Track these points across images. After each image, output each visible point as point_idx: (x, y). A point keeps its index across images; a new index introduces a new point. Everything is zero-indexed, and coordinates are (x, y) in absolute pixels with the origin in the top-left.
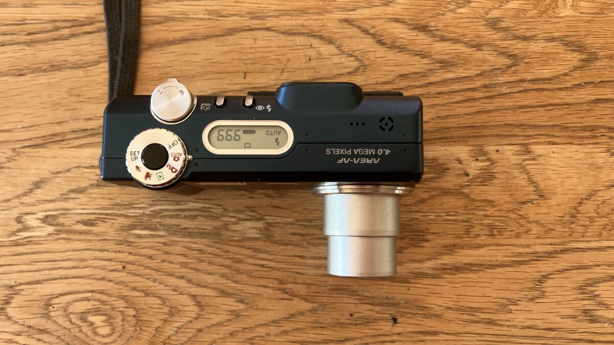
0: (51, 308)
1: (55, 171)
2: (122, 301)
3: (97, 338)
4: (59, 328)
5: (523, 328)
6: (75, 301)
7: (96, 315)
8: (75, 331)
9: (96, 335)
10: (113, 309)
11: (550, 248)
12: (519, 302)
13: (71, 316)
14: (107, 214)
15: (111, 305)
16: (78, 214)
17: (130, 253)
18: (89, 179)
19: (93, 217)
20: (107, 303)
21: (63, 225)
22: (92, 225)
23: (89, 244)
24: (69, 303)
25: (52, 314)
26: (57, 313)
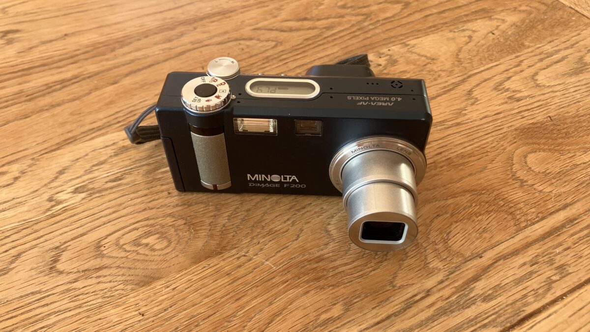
0: (102, 248)
1: (74, 159)
2: (168, 218)
3: (156, 253)
4: (116, 260)
5: (481, 119)
6: (123, 235)
7: (148, 237)
8: (132, 256)
9: (154, 252)
10: (163, 226)
11: (460, 78)
12: (466, 108)
13: (124, 247)
14: (131, 169)
15: (160, 225)
16: (105, 177)
17: (162, 185)
18: (107, 154)
19: (119, 175)
20: (155, 225)
21: (93, 189)
22: (120, 179)
23: (122, 192)
24: (119, 238)
25: (105, 252)
26: (109, 250)
